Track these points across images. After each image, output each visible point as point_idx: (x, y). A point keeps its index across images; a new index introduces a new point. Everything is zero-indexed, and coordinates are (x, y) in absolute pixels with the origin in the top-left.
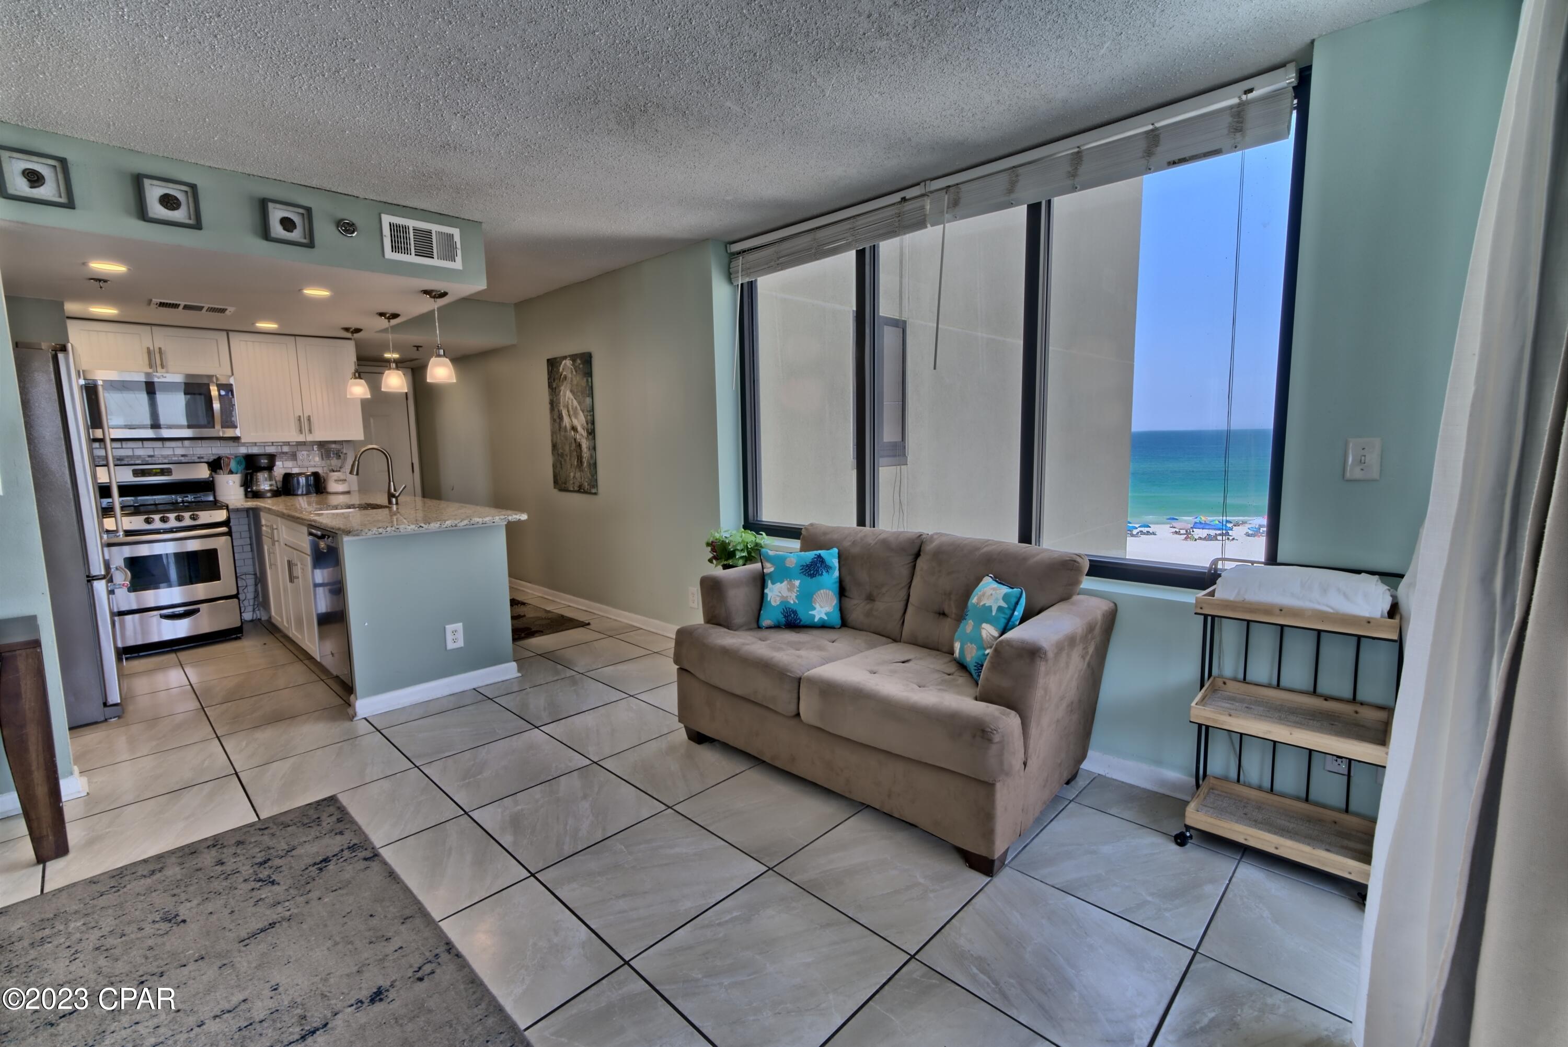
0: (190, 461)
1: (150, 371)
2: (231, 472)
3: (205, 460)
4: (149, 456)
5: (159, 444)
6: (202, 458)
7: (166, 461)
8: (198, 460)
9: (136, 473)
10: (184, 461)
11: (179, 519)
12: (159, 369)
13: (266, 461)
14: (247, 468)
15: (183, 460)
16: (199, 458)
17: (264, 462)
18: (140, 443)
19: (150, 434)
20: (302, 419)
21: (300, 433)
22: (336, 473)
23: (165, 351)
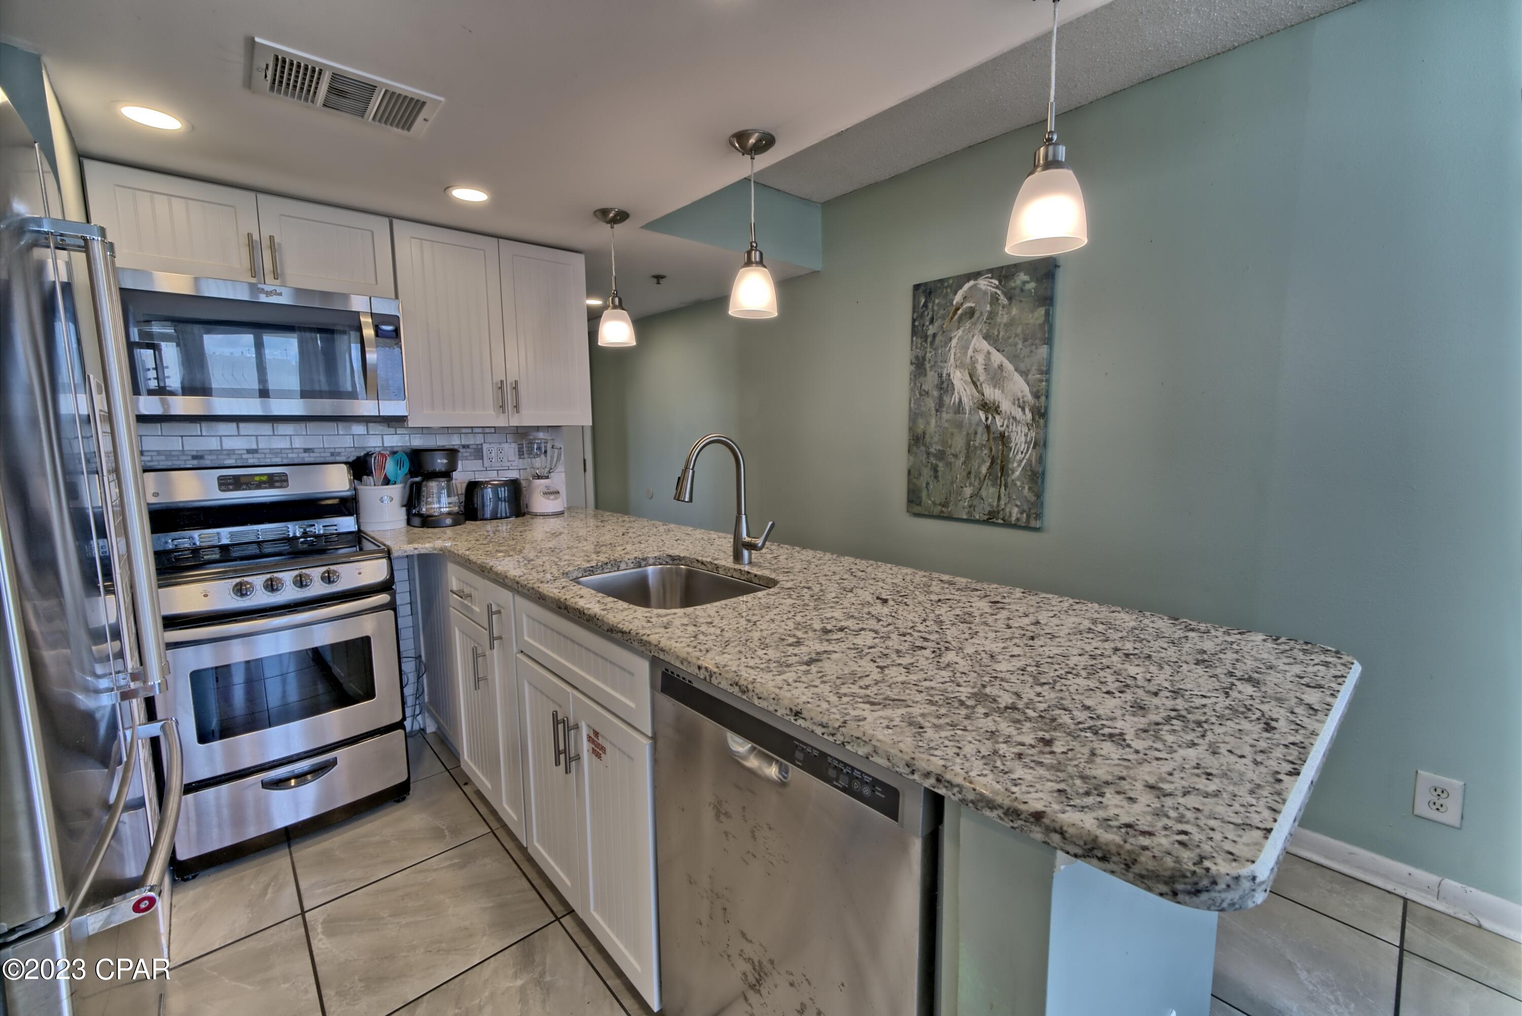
0: (318, 460)
1: (254, 280)
2: (387, 482)
3: (343, 459)
4: (249, 451)
5: (266, 428)
6: (339, 454)
7: (278, 460)
8: (331, 459)
9: (225, 484)
10: (307, 460)
11: (301, 582)
12: (269, 278)
13: (445, 461)
14: (412, 473)
15: (308, 458)
16: (332, 454)
17: (440, 462)
18: (234, 425)
19: (253, 406)
20: (504, 386)
21: (499, 412)
22: (543, 480)
23: (280, 245)
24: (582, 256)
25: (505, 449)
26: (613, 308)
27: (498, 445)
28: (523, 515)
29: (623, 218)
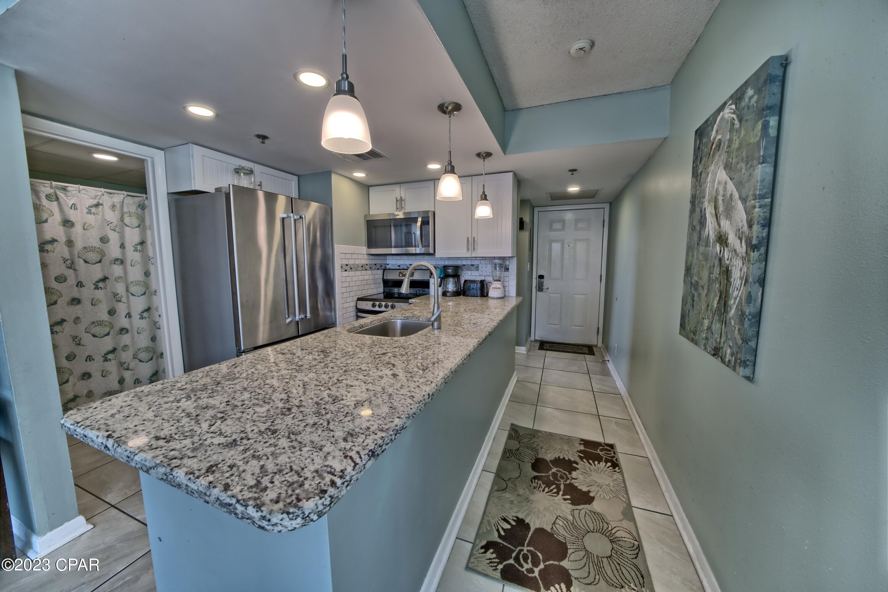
11: (386, 306)
20: (470, 240)
21: (468, 251)
22: (497, 282)
23: (404, 199)
24: (511, 173)
25: (488, 267)
26: (481, 200)
27: (485, 265)
28: (484, 296)
29: (489, 154)
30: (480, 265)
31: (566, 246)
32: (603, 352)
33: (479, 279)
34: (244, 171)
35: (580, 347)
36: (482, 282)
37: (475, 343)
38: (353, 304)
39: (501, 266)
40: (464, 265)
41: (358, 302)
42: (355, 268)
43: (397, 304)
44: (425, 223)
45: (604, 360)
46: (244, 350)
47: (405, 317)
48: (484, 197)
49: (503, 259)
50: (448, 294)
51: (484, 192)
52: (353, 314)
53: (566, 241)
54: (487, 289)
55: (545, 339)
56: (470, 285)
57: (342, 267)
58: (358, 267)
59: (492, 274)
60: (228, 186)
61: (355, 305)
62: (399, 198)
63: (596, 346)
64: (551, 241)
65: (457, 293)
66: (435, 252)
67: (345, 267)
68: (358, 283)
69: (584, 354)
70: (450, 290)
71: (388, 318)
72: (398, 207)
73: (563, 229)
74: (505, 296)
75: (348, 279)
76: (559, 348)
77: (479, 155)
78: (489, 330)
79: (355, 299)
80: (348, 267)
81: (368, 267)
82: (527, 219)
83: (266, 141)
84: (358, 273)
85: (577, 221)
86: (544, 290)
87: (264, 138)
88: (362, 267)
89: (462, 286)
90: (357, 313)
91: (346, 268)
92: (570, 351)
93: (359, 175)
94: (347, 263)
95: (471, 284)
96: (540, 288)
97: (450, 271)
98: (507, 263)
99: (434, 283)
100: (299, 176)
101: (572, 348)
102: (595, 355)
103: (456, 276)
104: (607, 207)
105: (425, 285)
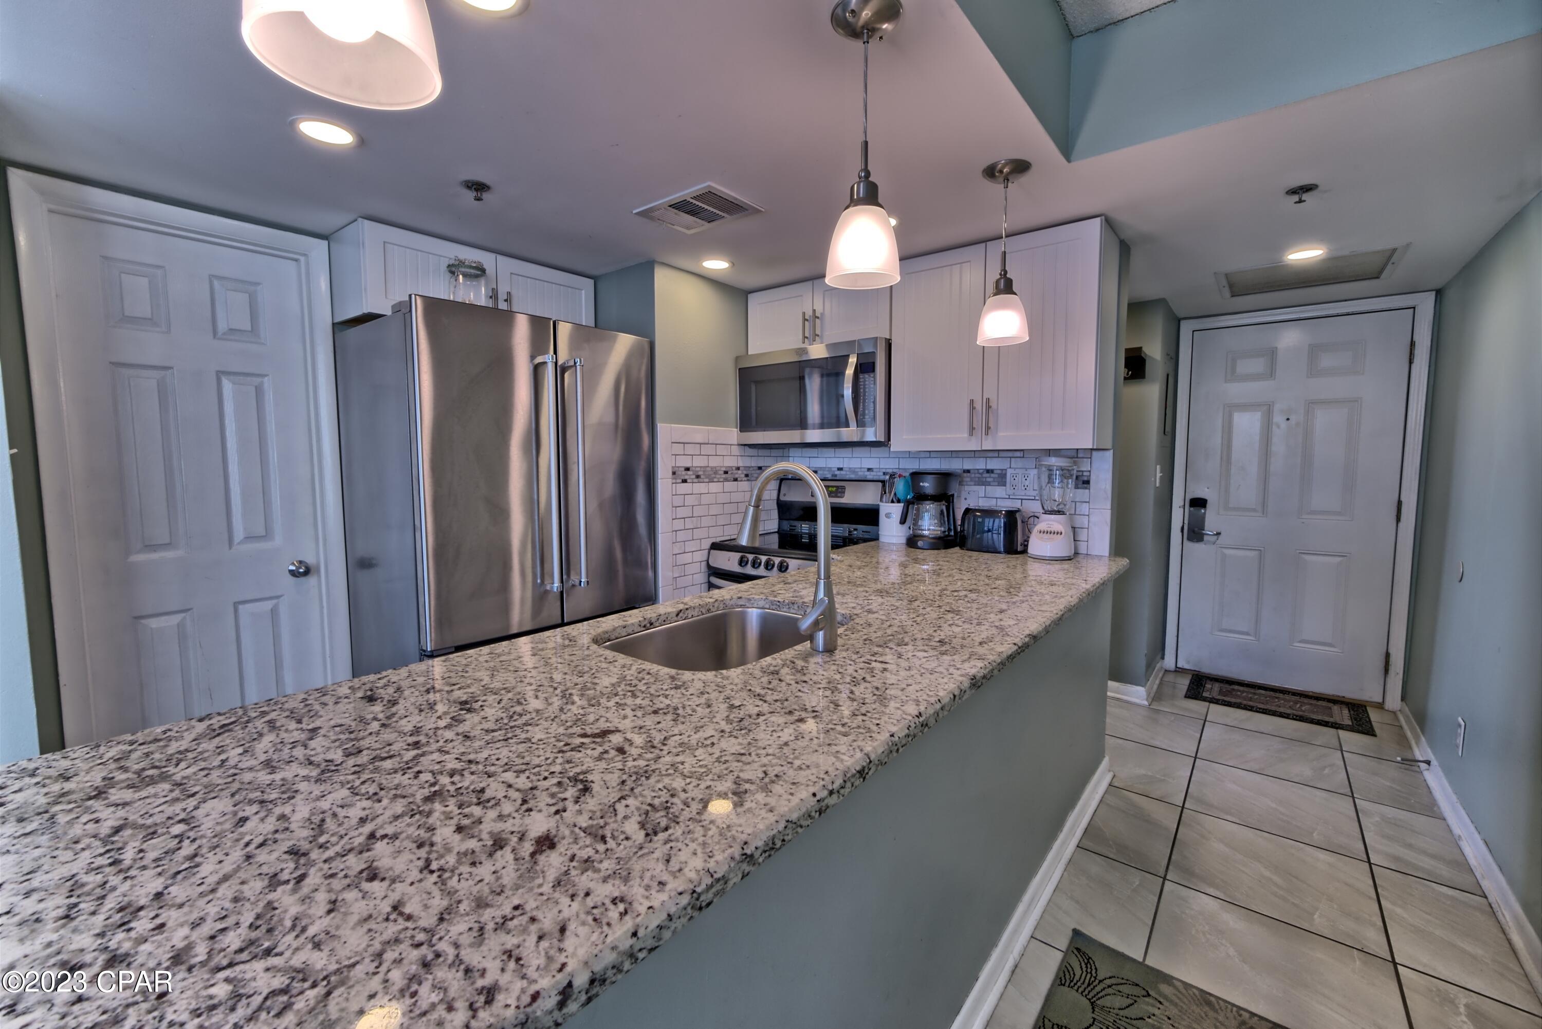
20: (978, 405)
21: (971, 434)
22: (1053, 517)
23: (822, 314)
24: (1098, 220)
25: (1031, 476)
26: (995, 295)
27: (1023, 471)
28: (1016, 552)
29: (1021, 167)
30: (1009, 472)
31: (1278, 419)
32: (1405, 727)
33: (1006, 505)
34: (463, 270)
35: (1320, 703)
36: (1011, 515)
37: (904, 723)
38: (701, 556)
39: (1066, 474)
40: (968, 471)
41: (712, 551)
42: (708, 476)
43: (793, 563)
44: (866, 367)
45: (1410, 757)
46: (431, 651)
47: (772, 603)
48: (1005, 286)
49: (1075, 455)
50: (920, 544)
51: (1004, 273)
52: (701, 578)
53: (1277, 407)
54: (1024, 533)
55: (1207, 668)
56: (983, 522)
57: (674, 473)
58: (716, 473)
59: (1041, 496)
60: (407, 299)
61: (705, 558)
62: (809, 313)
63: (1380, 706)
64: (1230, 409)
65: (944, 542)
66: (889, 438)
67: (684, 473)
68: (714, 510)
69: (1336, 726)
70: (926, 533)
71: (732, 602)
72: (807, 335)
73: (1271, 373)
74: (1076, 553)
75: (690, 500)
76: (1251, 699)
77: (991, 172)
78: (973, 671)
79: (707, 544)
80: (689, 473)
81: (740, 474)
82: (1154, 350)
83: (485, 196)
84: (715, 487)
85: (1314, 351)
86: (1206, 538)
87: (479, 188)
88: (726, 472)
89: (959, 522)
90: (709, 576)
91: (682, 475)
92: (1289, 711)
93: (716, 265)
94: (688, 465)
95: (987, 520)
96: (1195, 533)
97: (926, 484)
98: (1085, 466)
99: (891, 513)
100: (595, 279)
101: (1296, 703)
102: (1374, 735)
103: (944, 497)
104: (1426, 304)
105: (870, 516)
